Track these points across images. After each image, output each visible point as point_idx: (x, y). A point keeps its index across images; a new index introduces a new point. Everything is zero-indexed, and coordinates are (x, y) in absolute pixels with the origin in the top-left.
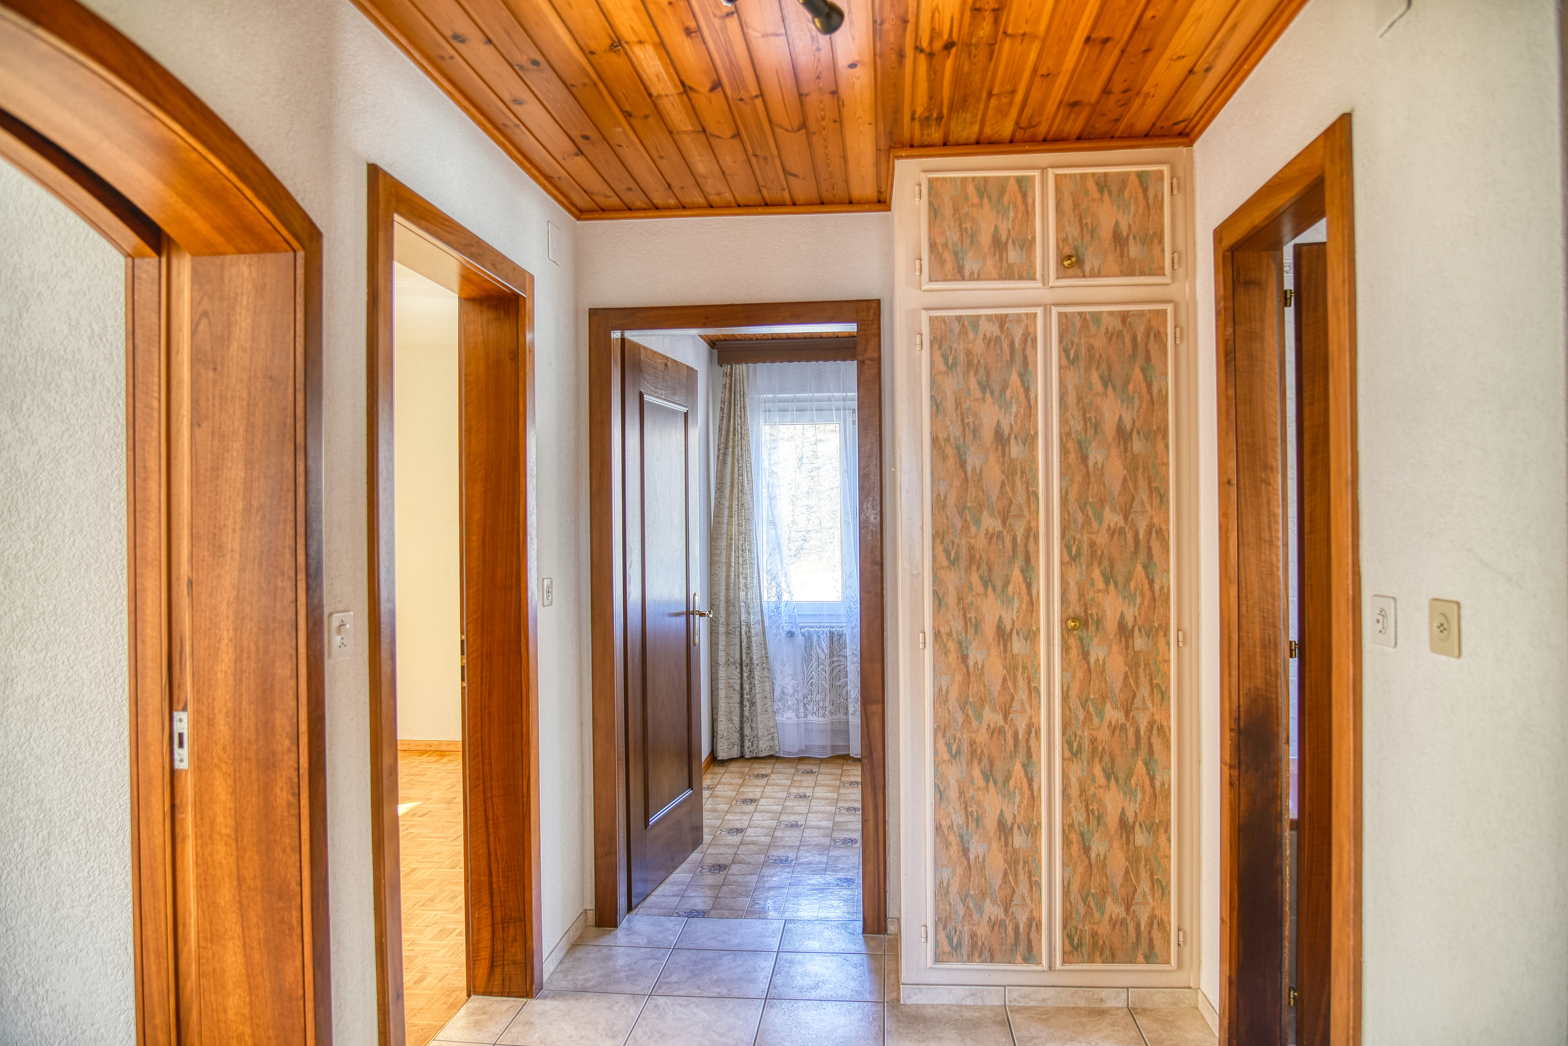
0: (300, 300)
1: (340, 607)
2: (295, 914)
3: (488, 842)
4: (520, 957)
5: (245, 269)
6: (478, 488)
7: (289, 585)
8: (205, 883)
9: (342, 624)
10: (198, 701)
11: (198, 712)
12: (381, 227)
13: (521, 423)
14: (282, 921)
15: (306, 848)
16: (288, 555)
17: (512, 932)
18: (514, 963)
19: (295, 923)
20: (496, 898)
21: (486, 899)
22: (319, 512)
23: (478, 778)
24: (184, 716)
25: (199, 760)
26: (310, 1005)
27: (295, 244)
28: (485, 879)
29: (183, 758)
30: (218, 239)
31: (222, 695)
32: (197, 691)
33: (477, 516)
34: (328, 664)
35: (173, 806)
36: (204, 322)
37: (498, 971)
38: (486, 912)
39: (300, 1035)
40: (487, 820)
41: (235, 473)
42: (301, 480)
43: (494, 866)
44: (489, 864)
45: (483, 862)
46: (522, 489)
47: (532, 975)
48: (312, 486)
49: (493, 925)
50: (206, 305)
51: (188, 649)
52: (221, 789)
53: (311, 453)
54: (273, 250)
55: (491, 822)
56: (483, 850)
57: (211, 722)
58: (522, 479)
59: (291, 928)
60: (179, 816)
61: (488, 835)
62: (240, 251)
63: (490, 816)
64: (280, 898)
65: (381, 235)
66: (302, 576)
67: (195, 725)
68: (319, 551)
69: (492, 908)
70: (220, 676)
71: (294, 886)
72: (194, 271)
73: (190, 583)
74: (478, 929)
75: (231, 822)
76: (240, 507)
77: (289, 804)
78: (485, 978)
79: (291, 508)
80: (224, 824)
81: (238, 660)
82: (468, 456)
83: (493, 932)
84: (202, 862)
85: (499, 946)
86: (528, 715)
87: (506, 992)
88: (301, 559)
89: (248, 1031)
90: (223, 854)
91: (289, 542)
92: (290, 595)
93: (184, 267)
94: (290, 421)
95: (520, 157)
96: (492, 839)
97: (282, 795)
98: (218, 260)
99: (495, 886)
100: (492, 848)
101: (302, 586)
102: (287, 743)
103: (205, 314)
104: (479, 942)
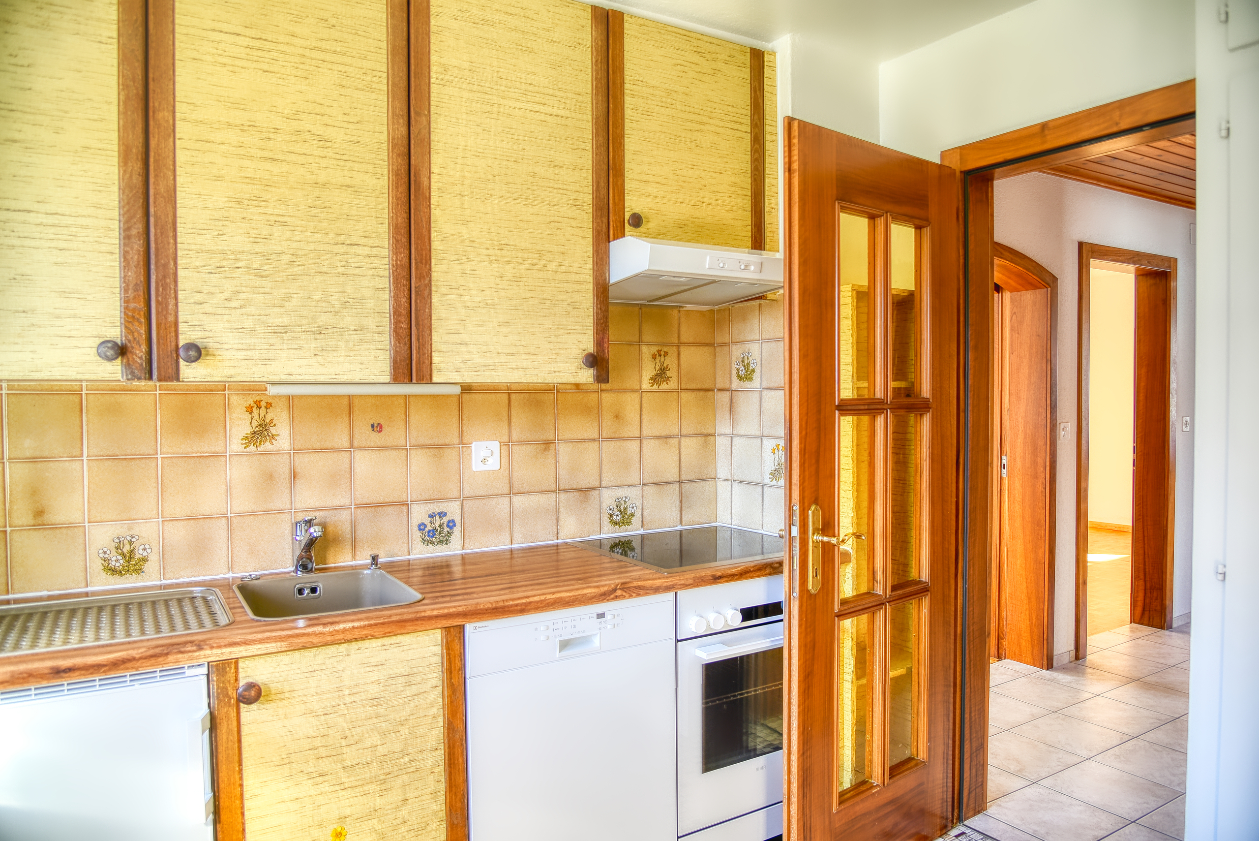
0: (1049, 306)
1: (1064, 421)
2: (1043, 532)
3: (1144, 547)
4: (1159, 608)
5: (1029, 296)
6: (1144, 370)
7: (1044, 411)
8: (1011, 518)
9: (1065, 427)
10: (1011, 452)
11: (1010, 456)
12: (1084, 267)
13: (1168, 336)
14: (1038, 534)
15: (1048, 508)
16: (1044, 400)
17: (1155, 594)
18: (1155, 610)
19: (1043, 535)
20: (1147, 576)
21: (1142, 576)
22: (1056, 384)
23: (1140, 515)
24: (1005, 458)
25: (1010, 473)
26: (1047, 566)
27: (1047, 286)
28: (1142, 566)
29: (1005, 473)
30: (1019, 287)
31: (1019, 450)
32: (1010, 449)
33: (1143, 384)
34: (1058, 442)
35: (1001, 490)
36: (1014, 317)
37: (1147, 613)
38: (1141, 583)
39: (1043, 577)
40: (1144, 536)
41: (1025, 370)
42: (1049, 372)
43: (1147, 560)
44: (1144, 558)
45: (1141, 557)
46: (1168, 370)
47: (1165, 618)
48: (1053, 375)
49: (1145, 590)
50: (1015, 310)
51: (1007, 434)
52: (1018, 484)
53: (1053, 362)
54: (1039, 288)
55: (1146, 538)
56: (1141, 552)
57: (1015, 460)
58: (1168, 365)
59: (1041, 537)
60: (1002, 494)
61: (1144, 544)
62: (1027, 290)
63: (1146, 535)
64: (1038, 526)
65: (1084, 270)
66: (1049, 408)
67: (1009, 461)
68: (1056, 399)
69: (1145, 581)
70: (1018, 444)
71: (1043, 522)
72: (1011, 298)
73: (1009, 410)
74: (1137, 591)
75: (1021, 497)
76: (1027, 383)
77: (1042, 492)
78: (1139, 615)
79: (1045, 383)
80: (1018, 497)
81: (1025, 438)
82: (1139, 354)
83: (1145, 593)
84: (1010, 511)
85: (1148, 601)
86: (1168, 486)
87: (1150, 624)
88: (1049, 402)
89: (1024, 573)
90: (1018, 508)
91: (1044, 395)
92: (1044, 415)
93: (1007, 295)
94: (1045, 351)
95: (1167, 200)
96: (1146, 546)
97: (1040, 488)
98: (1019, 293)
99: (1147, 570)
100: (1146, 551)
101: (1049, 412)
102: (1042, 469)
103: (1015, 313)
104: (1137, 597)
